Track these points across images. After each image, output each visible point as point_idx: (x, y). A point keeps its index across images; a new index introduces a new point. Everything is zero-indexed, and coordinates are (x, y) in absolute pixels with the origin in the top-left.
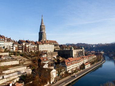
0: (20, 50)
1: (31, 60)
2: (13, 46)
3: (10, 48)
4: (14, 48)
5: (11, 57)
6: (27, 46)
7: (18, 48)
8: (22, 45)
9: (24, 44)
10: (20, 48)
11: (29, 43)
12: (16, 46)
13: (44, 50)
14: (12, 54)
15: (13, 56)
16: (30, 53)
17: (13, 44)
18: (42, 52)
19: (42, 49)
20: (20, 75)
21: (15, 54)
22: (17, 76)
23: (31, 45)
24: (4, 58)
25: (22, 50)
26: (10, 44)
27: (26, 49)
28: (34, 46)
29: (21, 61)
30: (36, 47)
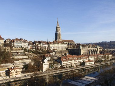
0: (33, 48)
1: (39, 56)
2: (28, 46)
3: (26, 47)
4: (29, 47)
5: (24, 53)
6: (39, 45)
7: (32, 47)
8: (35, 45)
9: (37, 44)
10: (33, 47)
11: (41, 43)
12: (31, 45)
13: (55, 48)
14: (26, 52)
15: (27, 52)
16: (41, 51)
17: (28, 44)
18: (53, 50)
19: (52, 48)
20: (24, 65)
21: (29, 51)
22: (22, 65)
23: (43, 45)
24: (19, 54)
25: (35, 48)
26: (26, 44)
27: (38, 48)
28: (45, 46)
29: (31, 56)
30: (47, 46)
